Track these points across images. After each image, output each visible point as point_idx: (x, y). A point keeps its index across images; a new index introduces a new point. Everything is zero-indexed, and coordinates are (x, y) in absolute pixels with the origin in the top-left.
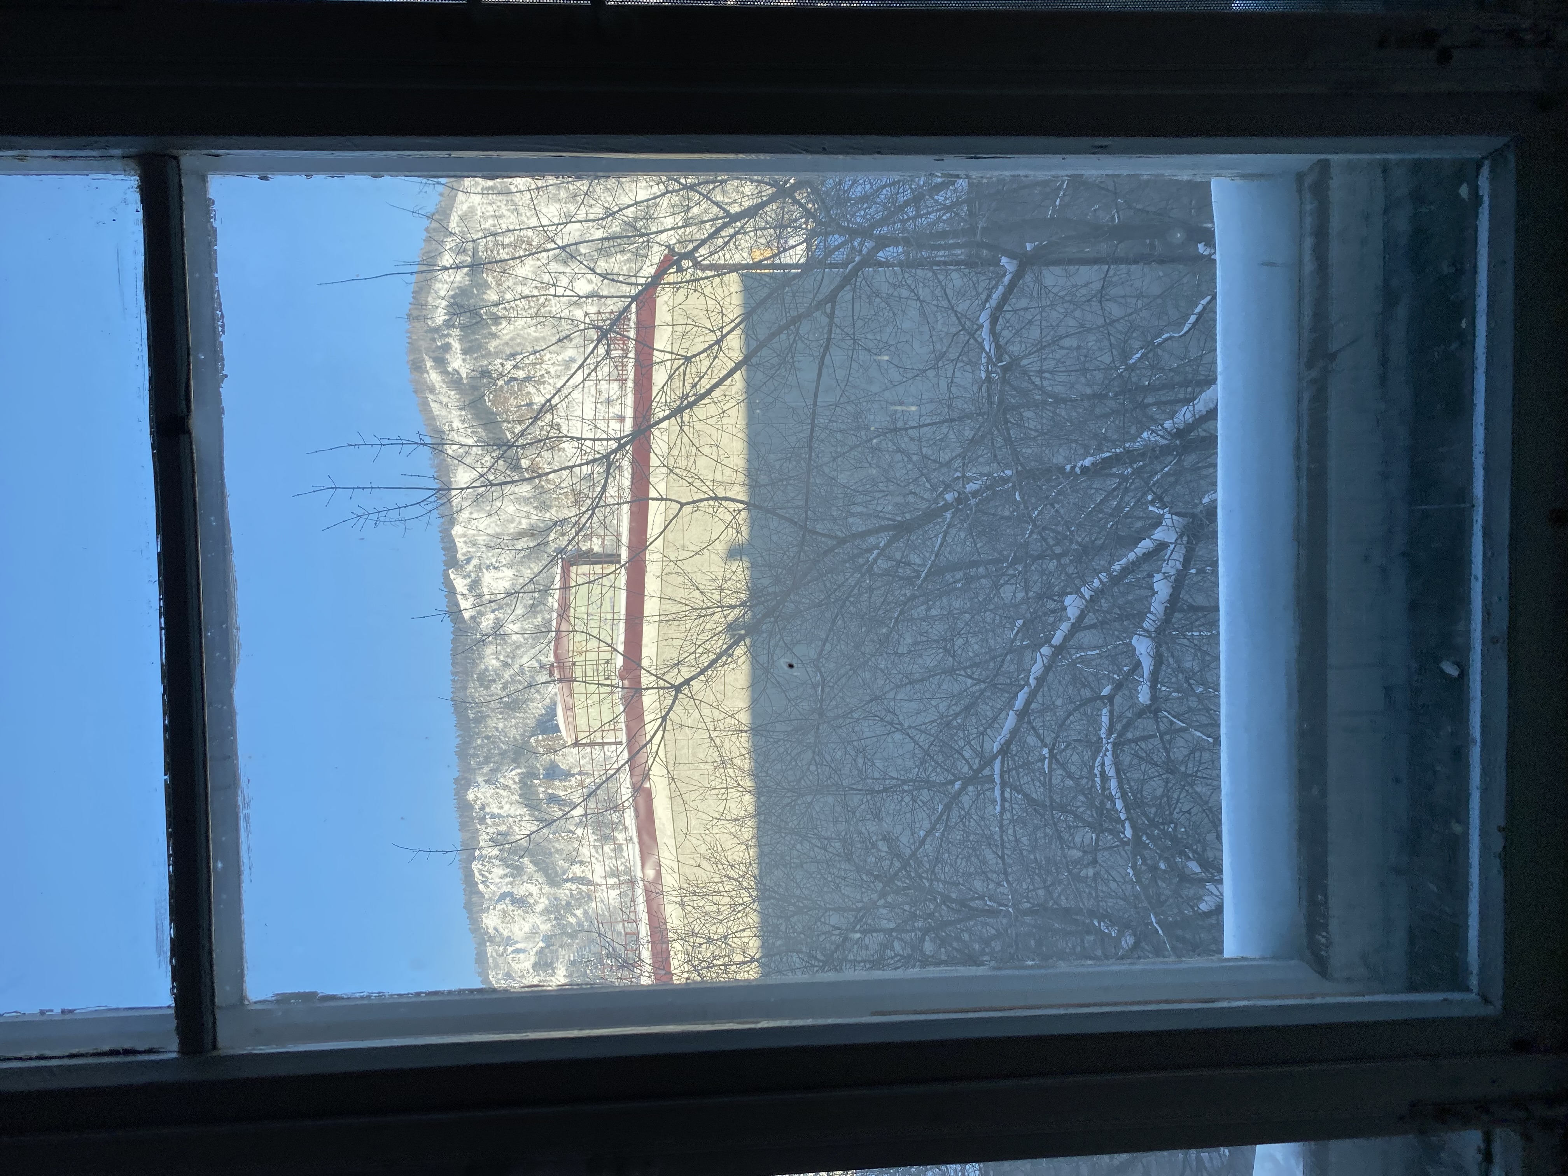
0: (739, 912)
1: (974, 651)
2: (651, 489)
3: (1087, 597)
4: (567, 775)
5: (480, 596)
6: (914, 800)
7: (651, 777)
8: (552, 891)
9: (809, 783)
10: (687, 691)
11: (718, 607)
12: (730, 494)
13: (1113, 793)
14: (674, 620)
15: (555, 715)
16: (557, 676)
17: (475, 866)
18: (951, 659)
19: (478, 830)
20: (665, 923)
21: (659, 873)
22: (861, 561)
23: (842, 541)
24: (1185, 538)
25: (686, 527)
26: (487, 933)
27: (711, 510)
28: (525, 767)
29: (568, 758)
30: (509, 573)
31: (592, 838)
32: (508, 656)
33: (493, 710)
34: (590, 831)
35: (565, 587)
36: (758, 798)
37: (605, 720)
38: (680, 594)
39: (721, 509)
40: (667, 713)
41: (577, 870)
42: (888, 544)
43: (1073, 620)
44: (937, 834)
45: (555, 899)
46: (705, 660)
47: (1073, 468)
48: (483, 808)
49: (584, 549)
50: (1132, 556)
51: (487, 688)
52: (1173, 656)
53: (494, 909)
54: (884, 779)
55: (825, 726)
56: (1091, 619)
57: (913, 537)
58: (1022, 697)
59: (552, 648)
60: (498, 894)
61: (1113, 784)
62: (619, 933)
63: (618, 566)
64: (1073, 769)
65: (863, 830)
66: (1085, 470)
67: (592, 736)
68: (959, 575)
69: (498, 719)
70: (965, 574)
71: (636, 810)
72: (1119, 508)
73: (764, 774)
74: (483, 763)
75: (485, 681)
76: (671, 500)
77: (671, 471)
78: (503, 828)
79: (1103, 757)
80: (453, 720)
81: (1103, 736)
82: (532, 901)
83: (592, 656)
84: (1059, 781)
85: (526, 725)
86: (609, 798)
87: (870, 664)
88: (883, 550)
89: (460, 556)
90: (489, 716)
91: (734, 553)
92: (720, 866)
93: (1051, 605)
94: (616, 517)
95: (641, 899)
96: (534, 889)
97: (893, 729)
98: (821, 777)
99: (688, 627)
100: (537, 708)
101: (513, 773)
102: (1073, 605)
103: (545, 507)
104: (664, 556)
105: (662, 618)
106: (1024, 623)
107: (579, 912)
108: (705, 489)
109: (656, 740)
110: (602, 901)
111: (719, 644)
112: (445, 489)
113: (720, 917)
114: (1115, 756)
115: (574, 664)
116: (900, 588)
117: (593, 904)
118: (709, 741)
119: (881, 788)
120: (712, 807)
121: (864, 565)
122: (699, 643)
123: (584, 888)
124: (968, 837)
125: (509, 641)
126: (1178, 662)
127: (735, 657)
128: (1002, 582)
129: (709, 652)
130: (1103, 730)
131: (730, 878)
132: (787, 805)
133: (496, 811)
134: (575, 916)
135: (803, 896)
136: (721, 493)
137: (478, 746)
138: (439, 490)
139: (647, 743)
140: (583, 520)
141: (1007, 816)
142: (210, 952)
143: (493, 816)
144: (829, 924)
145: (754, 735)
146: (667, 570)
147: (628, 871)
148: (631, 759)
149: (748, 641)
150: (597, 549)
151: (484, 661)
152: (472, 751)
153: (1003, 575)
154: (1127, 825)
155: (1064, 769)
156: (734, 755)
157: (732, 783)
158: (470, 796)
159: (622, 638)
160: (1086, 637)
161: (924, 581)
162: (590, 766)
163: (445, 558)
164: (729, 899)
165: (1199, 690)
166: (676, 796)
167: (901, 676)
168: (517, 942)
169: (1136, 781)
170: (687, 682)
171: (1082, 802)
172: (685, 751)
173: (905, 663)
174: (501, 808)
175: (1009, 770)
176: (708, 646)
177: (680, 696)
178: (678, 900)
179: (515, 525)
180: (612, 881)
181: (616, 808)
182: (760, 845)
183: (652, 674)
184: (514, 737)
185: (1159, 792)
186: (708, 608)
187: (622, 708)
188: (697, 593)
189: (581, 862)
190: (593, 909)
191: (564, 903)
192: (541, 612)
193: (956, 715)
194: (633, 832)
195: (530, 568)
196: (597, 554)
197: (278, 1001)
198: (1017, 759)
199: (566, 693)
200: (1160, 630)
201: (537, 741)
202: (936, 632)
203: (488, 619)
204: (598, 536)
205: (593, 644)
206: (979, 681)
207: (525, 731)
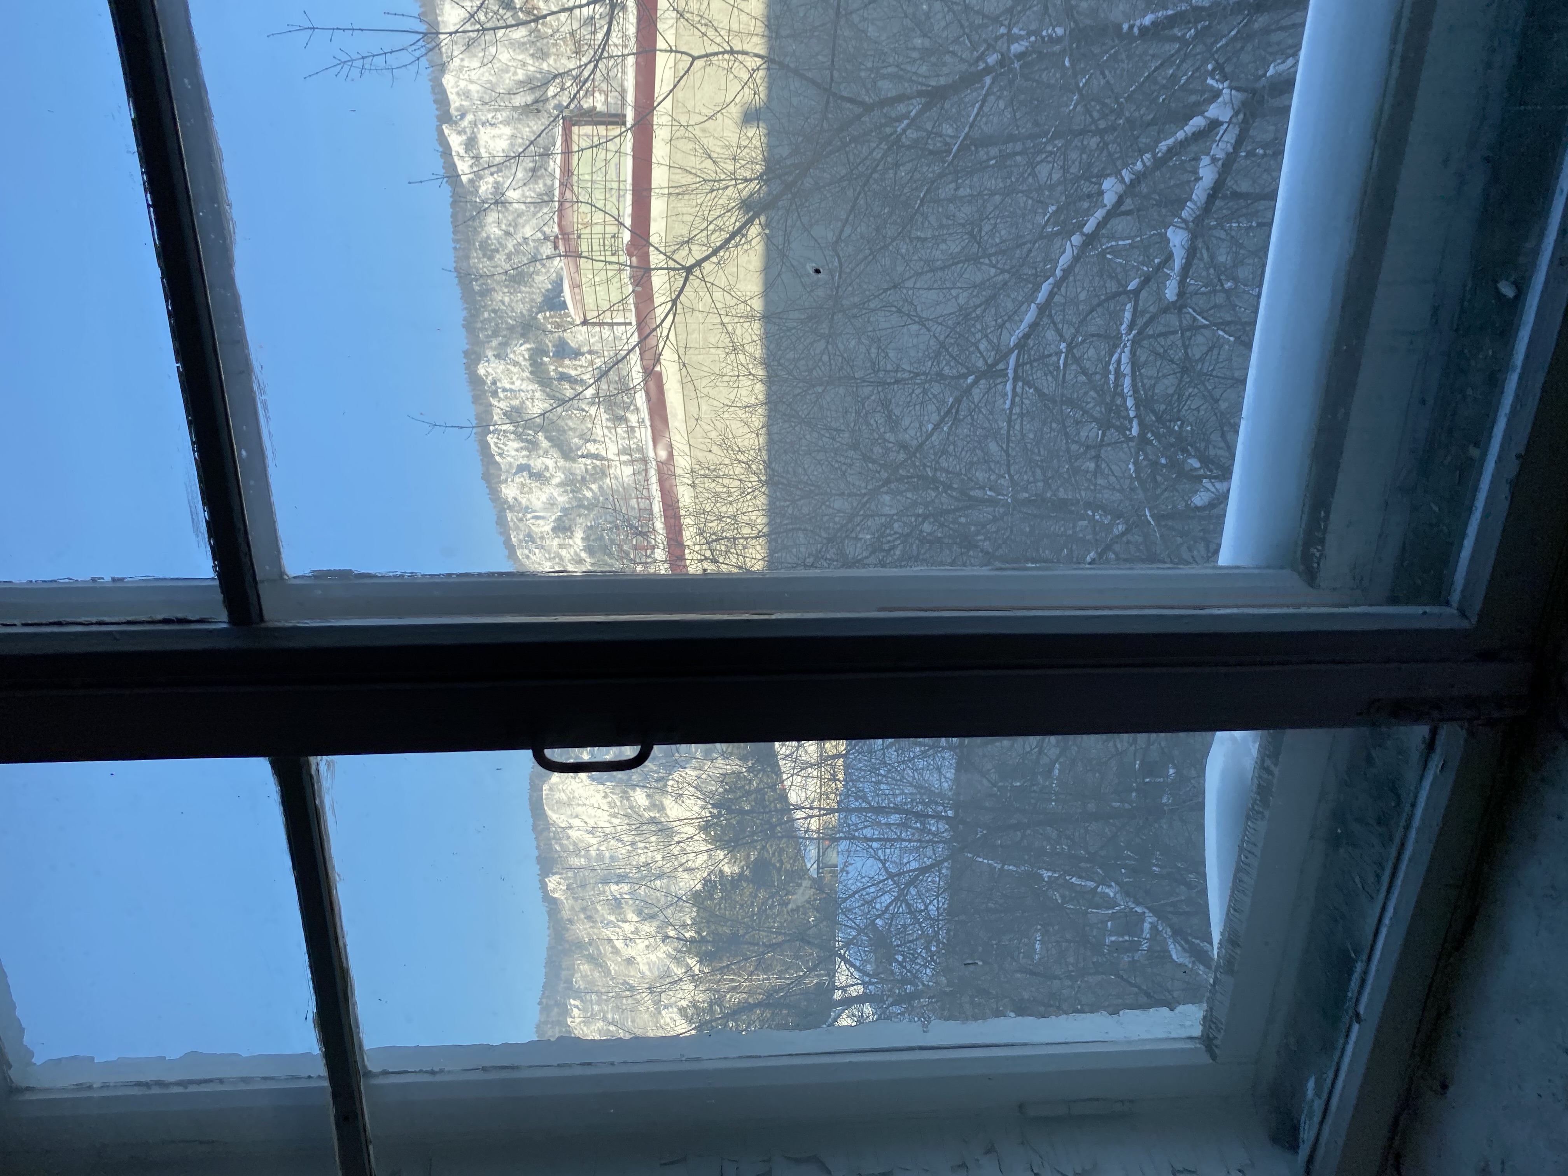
0: (748, 494)
1: (1001, 237)
2: (659, 38)
3: (1127, 180)
4: (577, 354)
5: (477, 158)
6: (925, 392)
7: (662, 361)
8: (567, 465)
9: (821, 373)
10: (698, 273)
11: (732, 179)
12: (747, 48)
13: (1126, 391)
14: (683, 194)
15: (562, 291)
16: (562, 249)
17: (491, 439)
18: (976, 245)
19: (491, 405)
20: (678, 502)
21: (671, 455)
22: (888, 130)
23: (868, 108)
24: (1241, 117)
25: (697, 85)
26: (506, 502)
27: (725, 65)
28: (534, 342)
29: (578, 336)
30: (507, 131)
31: (605, 416)
32: (510, 225)
33: (498, 283)
34: (602, 410)
35: (567, 152)
36: (769, 388)
37: (614, 300)
38: (692, 162)
39: (737, 64)
40: (678, 296)
41: (592, 448)
42: (920, 113)
43: (1108, 207)
44: (945, 428)
45: (571, 474)
46: (717, 239)
47: (1131, 27)
48: (494, 383)
49: (585, 106)
50: (1180, 135)
51: (491, 258)
52: (1208, 249)
53: (513, 481)
54: (897, 371)
55: (840, 315)
56: (1128, 204)
57: (947, 105)
58: (1046, 287)
59: (556, 220)
60: (515, 466)
61: (1127, 382)
62: (633, 508)
63: (623, 129)
64: (1088, 364)
65: (872, 421)
66: (1143, 30)
67: (601, 317)
68: (994, 151)
69: (504, 293)
70: (1000, 151)
71: (647, 393)
72: (1174, 78)
73: (776, 363)
74: (491, 337)
75: (488, 250)
76: (682, 53)
77: (682, 15)
78: (515, 403)
79: (1120, 355)
80: (457, 292)
81: (1123, 332)
82: (548, 475)
83: (598, 229)
84: (1072, 376)
85: (533, 300)
86: (620, 379)
87: (891, 248)
88: (913, 120)
89: (452, 111)
90: (495, 290)
91: (750, 117)
92: (731, 452)
93: (1086, 187)
94: (620, 70)
95: (654, 480)
96: (550, 463)
97: (909, 321)
98: (833, 367)
99: (699, 201)
100: (542, 281)
101: (523, 348)
102: (1111, 188)
103: (542, 55)
104: (673, 119)
105: (671, 190)
106: (1058, 209)
107: (594, 487)
108: (718, 40)
109: (667, 324)
110: (616, 478)
111: (732, 221)
112: (431, 34)
113: (730, 499)
114: (1133, 353)
115: (579, 237)
116: (929, 165)
117: (608, 480)
118: (720, 326)
119: (893, 380)
120: (723, 394)
121: (891, 135)
122: (710, 219)
123: (598, 463)
124: (975, 432)
125: (510, 208)
126: (1212, 257)
127: (749, 238)
128: (1038, 159)
129: (721, 230)
130: (1124, 327)
131: (740, 462)
132: (799, 394)
133: (508, 386)
134: (591, 489)
135: (809, 482)
136: (737, 47)
137: (485, 319)
138: (425, 34)
139: (658, 326)
140: (586, 73)
141: (1017, 410)
142: (246, 533)
143: (504, 390)
144: (833, 508)
145: (766, 323)
146: (678, 134)
147: (640, 450)
148: (643, 341)
149: (763, 218)
150: (600, 107)
151: (486, 229)
152: (479, 325)
153: (1040, 152)
154: (1135, 424)
155: (1079, 365)
156: (745, 341)
157: (743, 371)
158: (481, 371)
159: (629, 210)
160: (1120, 225)
161: (954, 157)
162: (600, 345)
163: (438, 113)
164: (739, 482)
165: (1228, 285)
166: (687, 381)
167: (922, 263)
168: (535, 511)
169: (1150, 378)
170: (699, 263)
171: (1093, 399)
172: (695, 335)
173: (928, 248)
174: (513, 383)
175: (1024, 364)
176: (719, 222)
177: (691, 277)
178: (690, 482)
179: (510, 74)
180: (624, 458)
181: (627, 390)
182: (769, 434)
183: (661, 252)
184: (521, 312)
185: (1171, 391)
186: (719, 181)
187: (630, 288)
188: (708, 163)
189: (595, 441)
190: (608, 485)
191: (579, 478)
192: (541, 177)
193: (977, 307)
194: (645, 414)
195: (528, 126)
196: (600, 114)
197: (315, 577)
198: (1033, 353)
199: (573, 270)
200: (1199, 220)
201: (545, 318)
202: (964, 216)
203: (487, 183)
204: (600, 91)
205: (599, 217)
206: (1003, 271)
207: (532, 307)
